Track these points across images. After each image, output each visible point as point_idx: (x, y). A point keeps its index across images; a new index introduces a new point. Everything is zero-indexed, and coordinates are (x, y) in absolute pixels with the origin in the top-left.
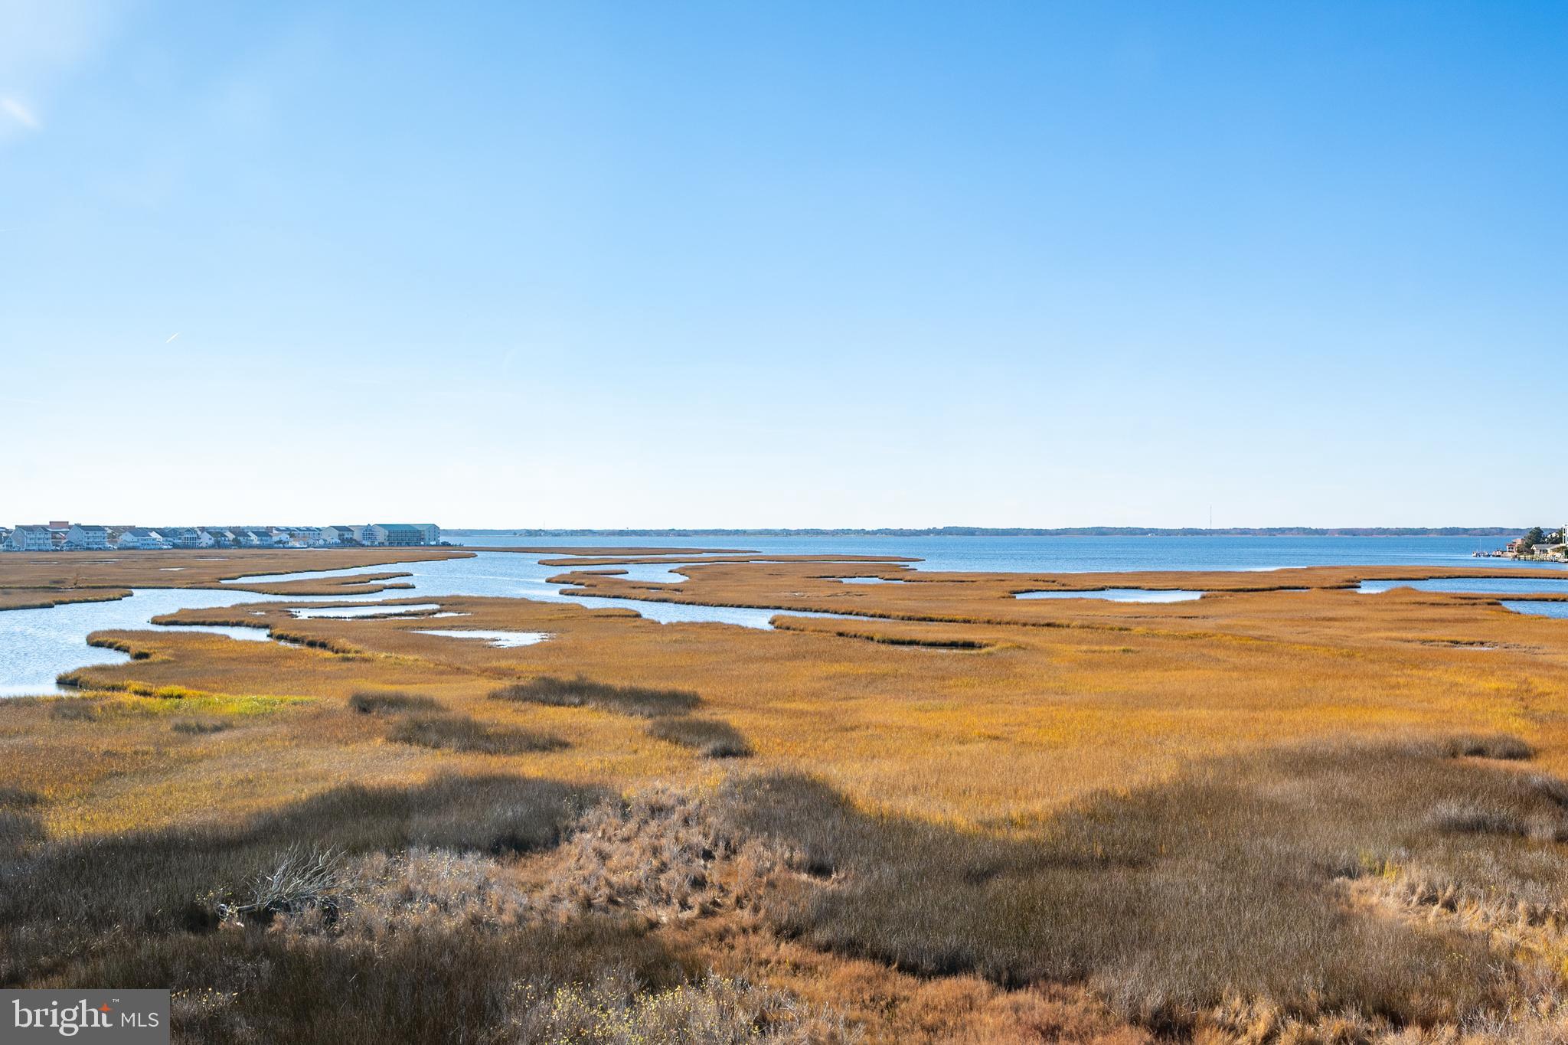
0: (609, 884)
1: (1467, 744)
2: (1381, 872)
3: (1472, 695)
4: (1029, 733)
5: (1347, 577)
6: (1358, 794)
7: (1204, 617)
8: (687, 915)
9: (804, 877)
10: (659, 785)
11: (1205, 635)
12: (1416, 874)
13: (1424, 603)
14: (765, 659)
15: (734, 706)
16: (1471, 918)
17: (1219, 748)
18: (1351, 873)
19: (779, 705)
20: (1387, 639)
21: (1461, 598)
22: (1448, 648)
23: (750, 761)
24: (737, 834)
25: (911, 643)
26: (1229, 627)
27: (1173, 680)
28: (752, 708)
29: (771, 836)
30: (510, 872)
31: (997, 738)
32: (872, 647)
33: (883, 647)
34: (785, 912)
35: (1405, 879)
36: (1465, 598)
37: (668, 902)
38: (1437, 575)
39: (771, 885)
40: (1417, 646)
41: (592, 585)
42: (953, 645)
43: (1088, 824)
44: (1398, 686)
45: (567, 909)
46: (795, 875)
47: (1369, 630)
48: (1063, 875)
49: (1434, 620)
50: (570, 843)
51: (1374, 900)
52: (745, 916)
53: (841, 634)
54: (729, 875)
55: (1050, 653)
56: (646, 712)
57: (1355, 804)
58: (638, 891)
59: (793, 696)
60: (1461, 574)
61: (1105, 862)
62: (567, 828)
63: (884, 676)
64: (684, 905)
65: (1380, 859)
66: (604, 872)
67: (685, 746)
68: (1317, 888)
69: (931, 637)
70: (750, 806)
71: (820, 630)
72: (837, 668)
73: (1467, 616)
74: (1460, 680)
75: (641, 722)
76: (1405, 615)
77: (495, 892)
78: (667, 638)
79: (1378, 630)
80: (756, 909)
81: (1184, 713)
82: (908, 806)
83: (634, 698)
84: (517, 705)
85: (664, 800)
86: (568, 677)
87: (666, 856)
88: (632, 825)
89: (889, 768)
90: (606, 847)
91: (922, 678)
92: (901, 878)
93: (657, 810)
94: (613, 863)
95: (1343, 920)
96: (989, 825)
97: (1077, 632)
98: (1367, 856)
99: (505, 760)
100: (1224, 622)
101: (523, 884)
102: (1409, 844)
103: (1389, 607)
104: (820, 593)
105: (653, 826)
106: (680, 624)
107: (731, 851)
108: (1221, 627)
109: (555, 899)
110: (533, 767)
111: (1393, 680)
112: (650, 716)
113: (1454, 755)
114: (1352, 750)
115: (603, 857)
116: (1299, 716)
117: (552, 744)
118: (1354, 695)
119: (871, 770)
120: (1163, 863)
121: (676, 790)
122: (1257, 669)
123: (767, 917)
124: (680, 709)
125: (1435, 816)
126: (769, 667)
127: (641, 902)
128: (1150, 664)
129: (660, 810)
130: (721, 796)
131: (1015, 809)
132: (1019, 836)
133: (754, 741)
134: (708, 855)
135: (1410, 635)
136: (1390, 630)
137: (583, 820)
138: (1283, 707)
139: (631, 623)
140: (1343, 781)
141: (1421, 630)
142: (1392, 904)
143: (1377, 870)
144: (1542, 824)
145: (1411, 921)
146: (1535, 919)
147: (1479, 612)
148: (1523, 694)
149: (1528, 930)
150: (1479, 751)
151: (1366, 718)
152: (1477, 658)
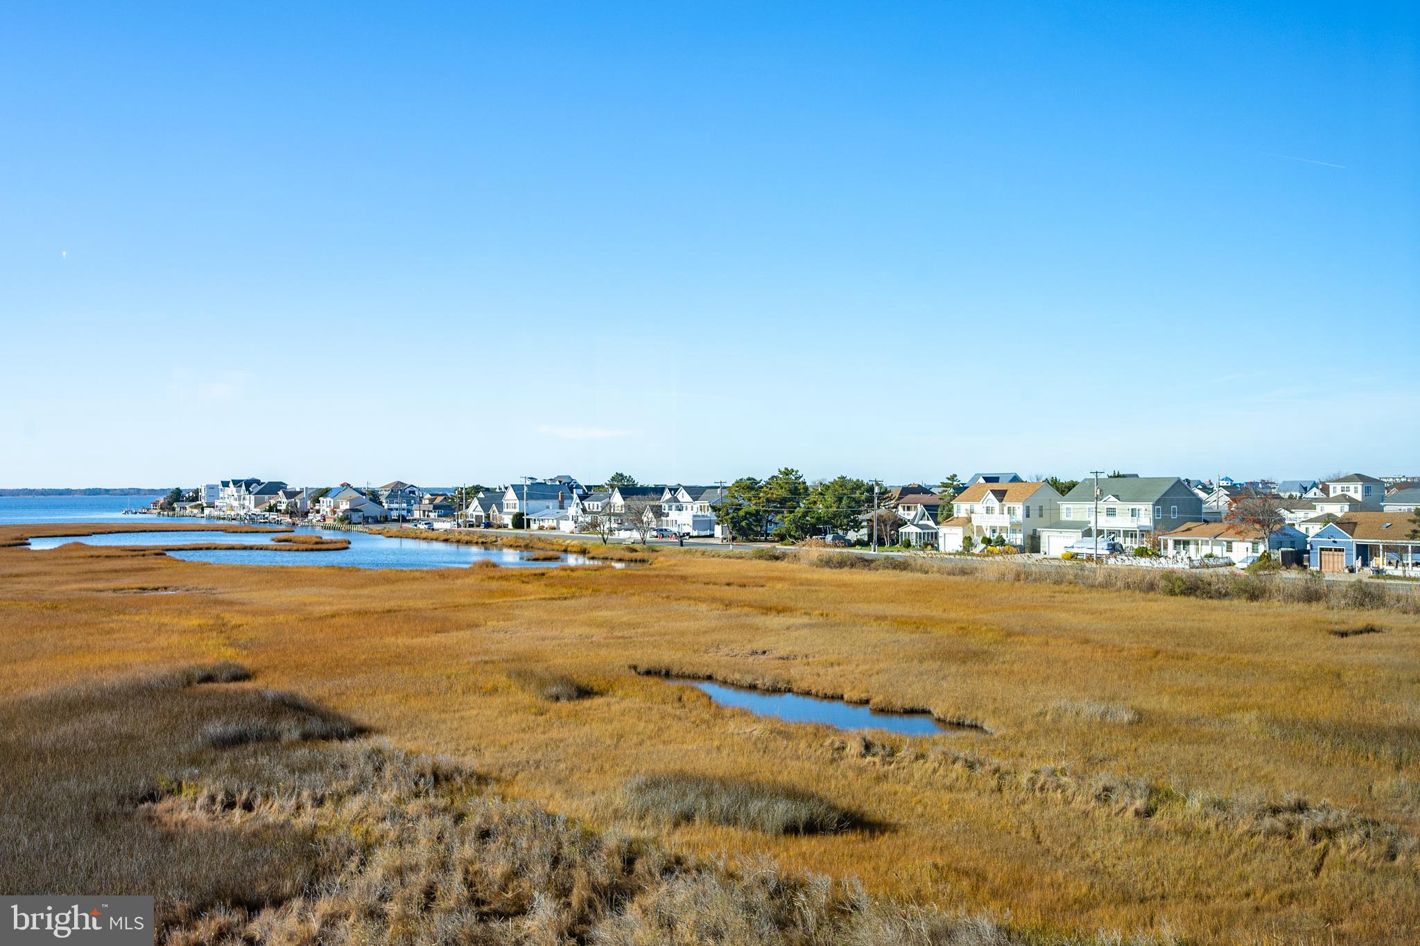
1: (198, 674)
2: (180, 791)
3: (184, 632)
5: (14, 535)
6: (125, 729)
12: (211, 786)
13: (99, 556)
16: (272, 812)
18: (152, 797)
20: (81, 590)
21: (132, 550)
22: (138, 595)
35: (205, 792)
36: (135, 551)
38: (99, 531)
40: (111, 594)
44: (112, 631)
47: (59, 583)
49: (116, 571)
51: (184, 815)
57: (130, 738)
60: (120, 530)
65: (176, 780)
68: (128, 816)
73: (143, 566)
74: (166, 620)
76: (86, 567)
79: (68, 582)
95: (168, 838)
98: (164, 780)
102: (194, 761)
103: (69, 561)
111: (107, 627)
113: (189, 683)
114: (102, 690)
116: (33, 667)
118: (77, 642)
125: (204, 737)
135: (100, 585)
136: (80, 582)
138: (12, 661)
140: (109, 719)
141: (108, 580)
142: (201, 816)
143: (175, 790)
144: (289, 729)
145: (223, 826)
146: (319, 802)
147: (151, 562)
148: (221, 627)
149: (318, 811)
150: (209, 678)
151: (98, 661)
152: (168, 600)
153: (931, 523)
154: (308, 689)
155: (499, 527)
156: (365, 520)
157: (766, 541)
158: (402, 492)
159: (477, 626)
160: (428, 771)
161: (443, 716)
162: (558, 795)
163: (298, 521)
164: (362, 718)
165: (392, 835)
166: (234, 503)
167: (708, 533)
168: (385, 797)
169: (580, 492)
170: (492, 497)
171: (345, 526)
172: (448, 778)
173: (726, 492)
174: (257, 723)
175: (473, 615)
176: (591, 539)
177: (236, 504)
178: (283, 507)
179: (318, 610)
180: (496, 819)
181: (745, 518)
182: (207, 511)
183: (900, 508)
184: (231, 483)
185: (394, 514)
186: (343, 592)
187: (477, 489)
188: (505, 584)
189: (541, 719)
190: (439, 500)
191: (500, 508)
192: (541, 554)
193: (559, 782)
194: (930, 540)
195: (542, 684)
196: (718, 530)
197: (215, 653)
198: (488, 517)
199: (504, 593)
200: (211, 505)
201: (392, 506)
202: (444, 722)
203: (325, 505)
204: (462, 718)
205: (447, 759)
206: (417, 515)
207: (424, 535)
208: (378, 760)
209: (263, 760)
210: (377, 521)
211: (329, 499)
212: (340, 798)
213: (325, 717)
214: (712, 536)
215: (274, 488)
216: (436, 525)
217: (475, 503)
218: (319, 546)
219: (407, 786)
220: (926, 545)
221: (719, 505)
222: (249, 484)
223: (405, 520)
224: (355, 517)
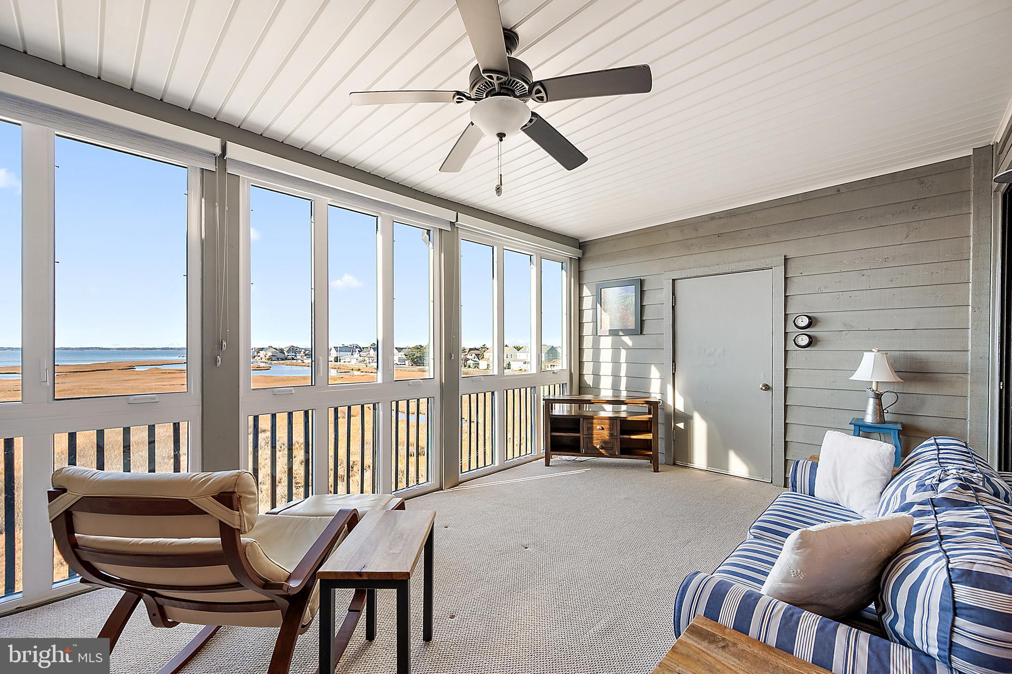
5: (129, 365)
7: (62, 383)
11: (68, 389)
20: (156, 385)
26: (81, 386)
76: (160, 377)
79: (151, 382)
100: (77, 384)
103: (152, 375)
136: (156, 382)
141: (168, 381)
153: (477, 360)
156: (278, 359)
157: (423, 366)
158: (292, 349)
167: (404, 363)
169: (359, 349)
171: (269, 362)
173: (410, 350)
176: (362, 366)
181: (416, 358)
183: (468, 355)
185: (290, 357)
192: (344, 371)
194: (477, 365)
196: (407, 362)
201: (289, 354)
203: (262, 353)
206: (299, 357)
207: (300, 365)
210: (282, 360)
211: (263, 352)
214: (405, 364)
218: (258, 369)
220: (475, 367)
221: (407, 354)
223: (293, 359)
224: (273, 358)
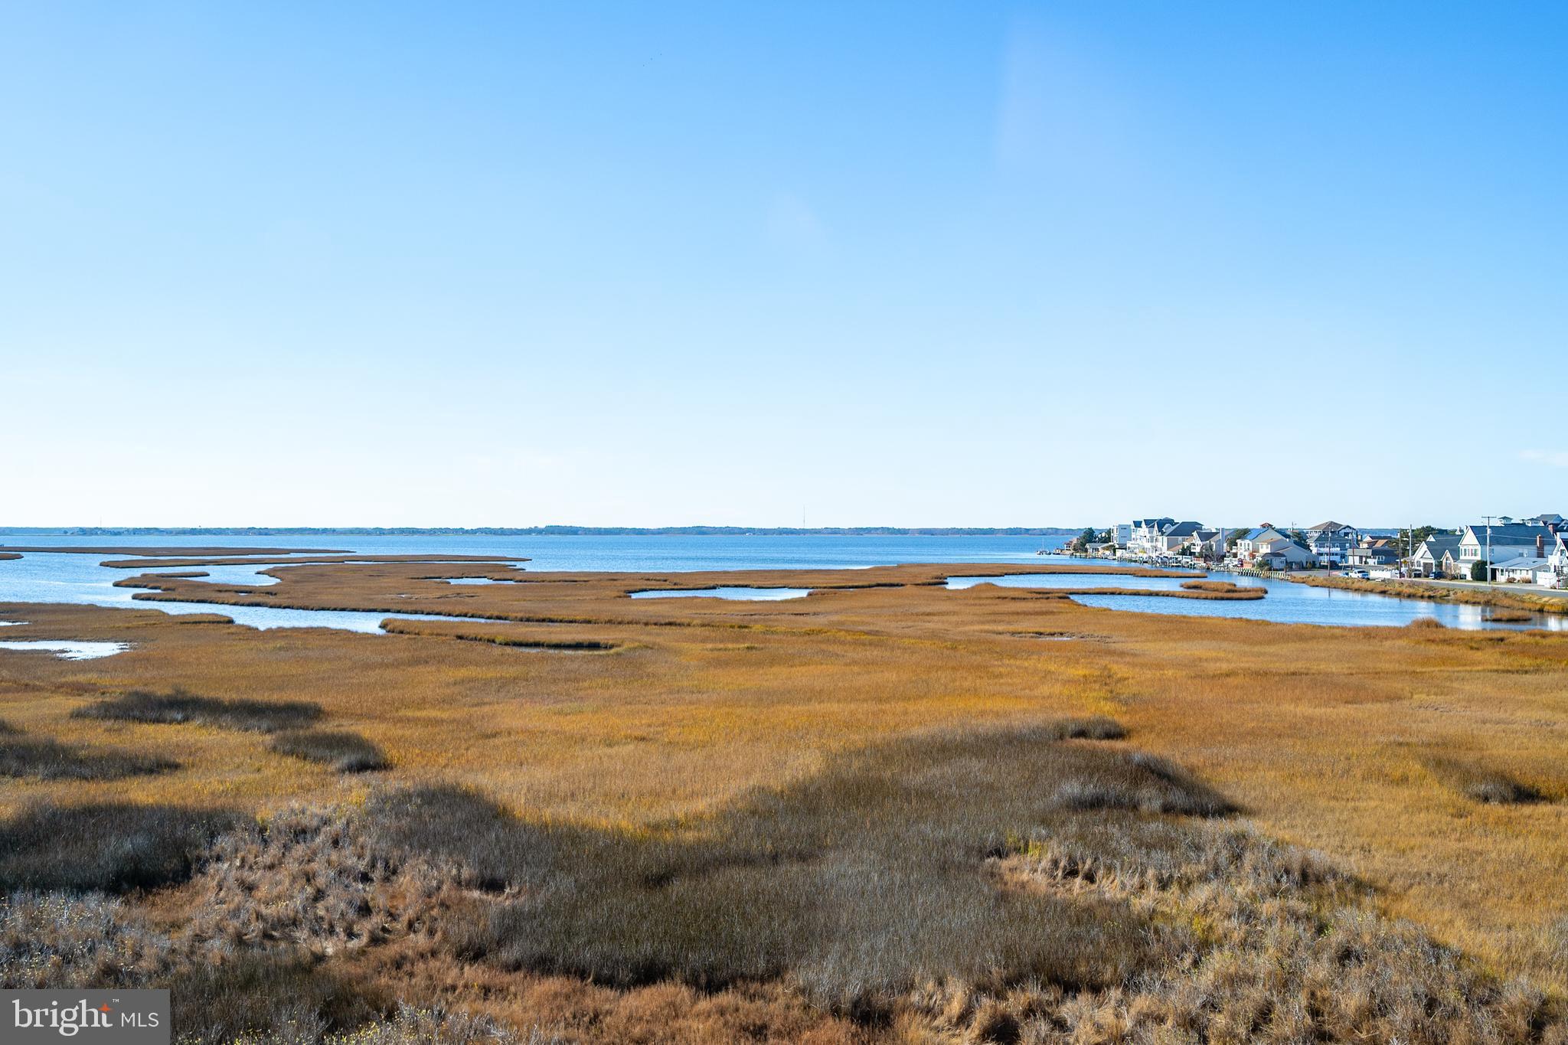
0: (259, 916)
1: (1072, 727)
2: (1026, 851)
3: (1068, 682)
4: (673, 732)
5: (935, 574)
6: (990, 778)
7: (814, 614)
8: (354, 944)
9: (476, 894)
10: (295, 804)
11: (819, 631)
12: (1056, 849)
13: (1006, 598)
14: (384, 665)
15: (360, 717)
16: (1111, 888)
17: (857, 739)
18: (999, 853)
19: (410, 713)
20: (981, 631)
21: (1037, 593)
22: (1033, 639)
23: (391, 775)
24: (396, 853)
25: (537, 645)
26: (842, 623)
27: (802, 676)
28: (382, 718)
29: (435, 852)
30: (138, 912)
31: (643, 739)
32: (496, 651)
33: (508, 650)
34: (464, 932)
35: (1049, 855)
36: (1040, 593)
37: (331, 931)
38: (1012, 571)
39: (444, 905)
40: (1008, 637)
41: (171, 590)
42: (578, 646)
43: (752, 822)
44: (1000, 675)
45: (217, 949)
46: (465, 893)
47: (964, 624)
48: (738, 874)
49: (1018, 613)
50: (204, 874)
51: (1025, 877)
52: (420, 940)
53: (460, 637)
54: (393, 897)
55: (677, 652)
56: (264, 726)
57: (991, 787)
58: (295, 923)
59: (422, 703)
60: (1031, 571)
61: (775, 858)
62: (198, 859)
63: (515, 680)
64: (351, 934)
65: (1024, 838)
66: (251, 905)
67: (316, 760)
68: (974, 869)
69: (555, 639)
70: (405, 822)
71: (438, 632)
72: (463, 673)
73: (1044, 609)
74: (1052, 667)
75: (259, 738)
76: (992, 609)
77: (130, 937)
78: (270, 646)
79: (972, 623)
80: (431, 932)
81: (815, 707)
82: (571, 812)
83: (248, 712)
84: (109, 723)
85: (305, 821)
86: (163, 691)
87: (321, 882)
88: (274, 850)
89: (542, 775)
90: (251, 877)
91: (555, 681)
92: (581, 889)
93: (300, 833)
94: (262, 892)
95: (1003, 898)
96: (657, 827)
97: (699, 631)
98: (1011, 838)
99: (104, 786)
100: (835, 618)
101: (157, 924)
102: (1045, 822)
103: (977, 602)
104: (428, 593)
105: (299, 850)
106: (281, 630)
107: (392, 872)
108: (832, 624)
109: (199, 938)
110: (142, 792)
111: (997, 670)
112: (269, 731)
113: (1062, 737)
114: (977, 737)
115: (249, 888)
116: (922, 706)
117: (160, 766)
118: (966, 684)
119: (523, 778)
120: (832, 855)
121: (315, 809)
122: (873, 663)
123: (445, 938)
124: (301, 721)
125: (1061, 796)
126: (389, 674)
127: (302, 934)
128: (774, 661)
129: (304, 831)
130: (369, 813)
131: (680, 810)
132: (690, 836)
133: (392, 753)
134: (365, 878)
135: (1000, 628)
136: (983, 623)
137: (217, 849)
138: (906, 698)
139: (225, 629)
140: (976, 766)
141: (1009, 623)
142: (1041, 879)
143: (1022, 849)
144: (1150, 797)
145: (1061, 894)
146: (1163, 885)
147: (1054, 605)
148: (1106, 679)
149: (1160, 895)
150: (1082, 734)
151: (980, 706)
152: (1060, 647)
154: (1178, 756)
155: (1454, 578)
156: (1289, 566)
158: (1333, 533)
159: (1399, 698)
160: (1296, 866)
161: (1332, 803)
162: (1459, 923)
163: (1212, 564)
164: (1234, 794)
165: (1236, 937)
166: (1147, 545)
168: (1239, 890)
170: (1445, 540)
171: (1264, 573)
172: (1319, 880)
174: (1118, 788)
175: (1397, 685)
177: (1148, 545)
178: (1197, 550)
179: (1212, 667)
180: (1367, 939)
182: (1119, 553)
184: (1143, 523)
185: (1325, 560)
186: (1247, 648)
187: (1428, 531)
188: (1447, 650)
189: (1459, 822)
190: (1380, 543)
191: (1456, 554)
192: (1506, 614)
193: (1465, 905)
195: (1466, 777)
197: (1095, 707)
198: (1439, 565)
199: (1444, 660)
200: (1123, 547)
201: (1323, 550)
202: (1332, 810)
203: (1243, 548)
204: (1355, 809)
205: (1321, 857)
206: (1351, 561)
207: (1356, 585)
208: (1238, 845)
209: (1114, 830)
210: (1302, 567)
211: (1247, 541)
212: (1189, 883)
213: (1190, 789)
215: (1187, 529)
216: (1373, 574)
217: (1424, 547)
218: (1232, 594)
219: (1267, 880)
222: (1161, 524)
223: (1334, 566)
224: (1277, 562)
